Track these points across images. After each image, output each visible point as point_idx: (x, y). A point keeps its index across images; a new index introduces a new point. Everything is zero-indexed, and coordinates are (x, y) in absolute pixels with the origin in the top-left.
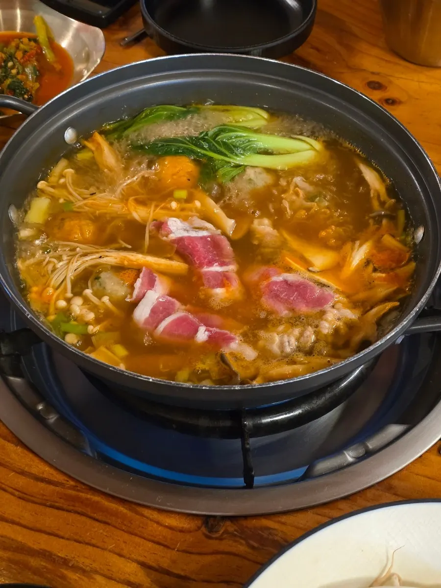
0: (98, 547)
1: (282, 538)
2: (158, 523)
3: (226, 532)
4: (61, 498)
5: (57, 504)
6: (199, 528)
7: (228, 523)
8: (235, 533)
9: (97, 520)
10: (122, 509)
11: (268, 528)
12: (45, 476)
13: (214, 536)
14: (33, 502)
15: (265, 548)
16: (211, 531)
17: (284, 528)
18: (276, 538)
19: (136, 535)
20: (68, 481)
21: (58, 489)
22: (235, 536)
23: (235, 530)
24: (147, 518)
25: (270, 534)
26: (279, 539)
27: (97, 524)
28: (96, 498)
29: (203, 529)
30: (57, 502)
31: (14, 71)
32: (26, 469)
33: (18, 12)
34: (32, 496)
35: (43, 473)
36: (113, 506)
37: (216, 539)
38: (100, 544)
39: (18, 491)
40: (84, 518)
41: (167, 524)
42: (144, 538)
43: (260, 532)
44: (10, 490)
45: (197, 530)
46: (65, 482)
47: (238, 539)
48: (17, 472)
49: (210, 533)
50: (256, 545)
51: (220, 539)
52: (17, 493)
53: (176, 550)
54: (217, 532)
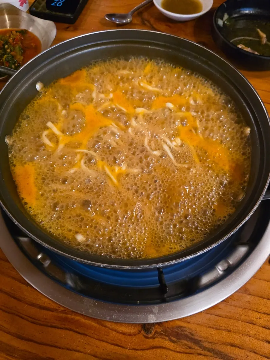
0: (81, 352)
1: (189, 332)
2: (115, 331)
3: (156, 332)
4: (56, 320)
5: (54, 325)
6: (140, 332)
7: (157, 326)
8: (162, 332)
9: (79, 333)
10: (93, 324)
11: (180, 327)
12: (46, 305)
13: (149, 336)
14: (40, 325)
15: (180, 341)
16: (147, 333)
17: (190, 326)
18: (186, 333)
19: (103, 341)
20: (59, 307)
21: (54, 313)
22: (162, 334)
23: (162, 331)
24: (109, 328)
25: (182, 331)
26: (188, 333)
27: (79, 336)
28: (77, 318)
29: (143, 332)
30: (54, 323)
31: (8, 50)
32: (34, 302)
33: (6, 17)
34: (39, 320)
35: (44, 304)
36: (88, 322)
37: (151, 338)
38: (82, 350)
39: (31, 318)
40: (71, 333)
41: (121, 331)
42: (108, 343)
43: (176, 330)
44: (26, 317)
45: (139, 334)
46: (57, 308)
47: (164, 337)
48: (29, 305)
49: (147, 334)
50: (174, 339)
51: (153, 338)
52: (30, 319)
53: (128, 349)
54: (150, 333)
